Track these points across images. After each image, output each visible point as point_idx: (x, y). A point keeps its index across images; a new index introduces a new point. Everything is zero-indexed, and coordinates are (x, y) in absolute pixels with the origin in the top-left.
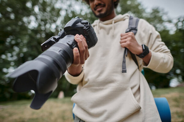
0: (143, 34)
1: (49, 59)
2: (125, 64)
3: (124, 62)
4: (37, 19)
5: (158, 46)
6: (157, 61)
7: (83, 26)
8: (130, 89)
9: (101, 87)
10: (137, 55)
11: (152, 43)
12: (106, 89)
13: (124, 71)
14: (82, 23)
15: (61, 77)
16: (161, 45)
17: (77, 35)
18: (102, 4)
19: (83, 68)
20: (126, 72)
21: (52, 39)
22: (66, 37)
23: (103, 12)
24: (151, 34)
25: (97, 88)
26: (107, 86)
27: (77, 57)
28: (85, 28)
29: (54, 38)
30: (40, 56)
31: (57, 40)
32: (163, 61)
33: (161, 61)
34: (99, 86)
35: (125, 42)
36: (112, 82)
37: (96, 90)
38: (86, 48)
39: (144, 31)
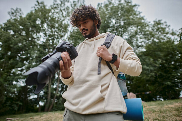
0: (115, 47)
1: (45, 67)
2: (100, 69)
3: (99, 67)
4: (45, 34)
5: (128, 55)
6: (125, 66)
7: (67, 46)
8: (100, 86)
9: (81, 86)
10: (109, 62)
11: (123, 53)
12: (83, 86)
13: (99, 74)
14: (67, 45)
15: (52, 77)
16: (130, 55)
17: (64, 52)
18: (86, 28)
19: (72, 73)
20: (100, 74)
21: (48, 55)
22: (57, 53)
23: (87, 34)
24: (122, 46)
25: (79, 86)
26: (84, 84)
27: (62, 66)
28: (68, 48)
29: (50, 55)
30: (40, 65)
31: (51, 56)
32: (130, 66)
33: (129, 66)
34: (80, 85)
35: (99, 52)
36: (87, 81)
37: (78, 88)
38: (68, 60)
39: (117, 45)
